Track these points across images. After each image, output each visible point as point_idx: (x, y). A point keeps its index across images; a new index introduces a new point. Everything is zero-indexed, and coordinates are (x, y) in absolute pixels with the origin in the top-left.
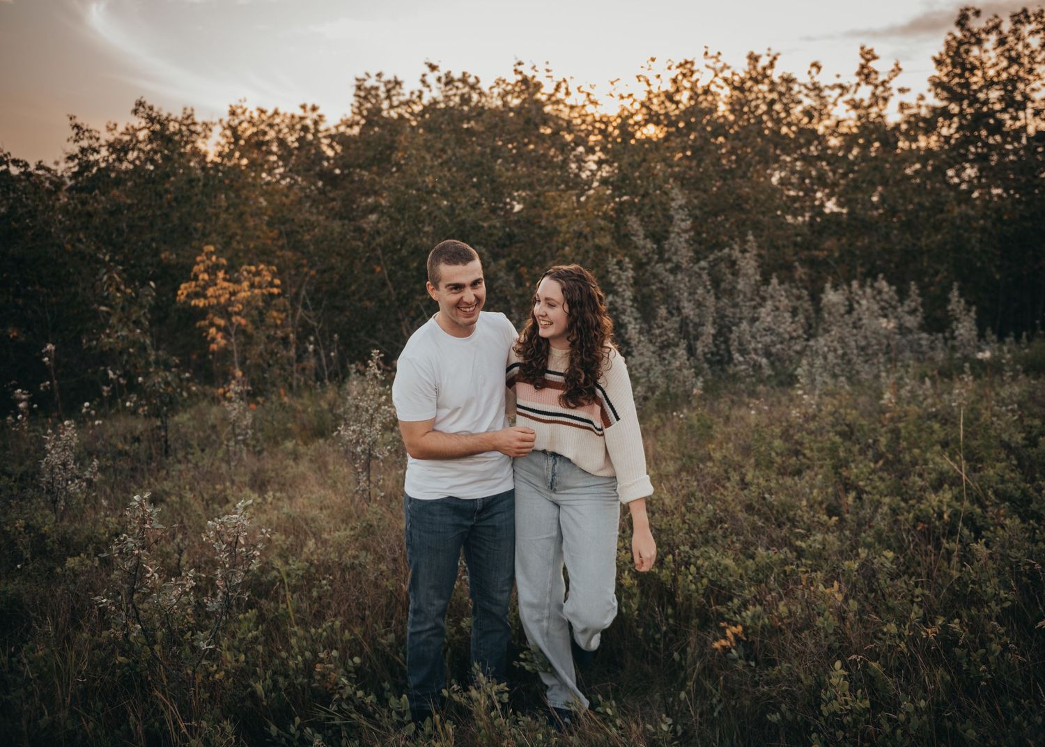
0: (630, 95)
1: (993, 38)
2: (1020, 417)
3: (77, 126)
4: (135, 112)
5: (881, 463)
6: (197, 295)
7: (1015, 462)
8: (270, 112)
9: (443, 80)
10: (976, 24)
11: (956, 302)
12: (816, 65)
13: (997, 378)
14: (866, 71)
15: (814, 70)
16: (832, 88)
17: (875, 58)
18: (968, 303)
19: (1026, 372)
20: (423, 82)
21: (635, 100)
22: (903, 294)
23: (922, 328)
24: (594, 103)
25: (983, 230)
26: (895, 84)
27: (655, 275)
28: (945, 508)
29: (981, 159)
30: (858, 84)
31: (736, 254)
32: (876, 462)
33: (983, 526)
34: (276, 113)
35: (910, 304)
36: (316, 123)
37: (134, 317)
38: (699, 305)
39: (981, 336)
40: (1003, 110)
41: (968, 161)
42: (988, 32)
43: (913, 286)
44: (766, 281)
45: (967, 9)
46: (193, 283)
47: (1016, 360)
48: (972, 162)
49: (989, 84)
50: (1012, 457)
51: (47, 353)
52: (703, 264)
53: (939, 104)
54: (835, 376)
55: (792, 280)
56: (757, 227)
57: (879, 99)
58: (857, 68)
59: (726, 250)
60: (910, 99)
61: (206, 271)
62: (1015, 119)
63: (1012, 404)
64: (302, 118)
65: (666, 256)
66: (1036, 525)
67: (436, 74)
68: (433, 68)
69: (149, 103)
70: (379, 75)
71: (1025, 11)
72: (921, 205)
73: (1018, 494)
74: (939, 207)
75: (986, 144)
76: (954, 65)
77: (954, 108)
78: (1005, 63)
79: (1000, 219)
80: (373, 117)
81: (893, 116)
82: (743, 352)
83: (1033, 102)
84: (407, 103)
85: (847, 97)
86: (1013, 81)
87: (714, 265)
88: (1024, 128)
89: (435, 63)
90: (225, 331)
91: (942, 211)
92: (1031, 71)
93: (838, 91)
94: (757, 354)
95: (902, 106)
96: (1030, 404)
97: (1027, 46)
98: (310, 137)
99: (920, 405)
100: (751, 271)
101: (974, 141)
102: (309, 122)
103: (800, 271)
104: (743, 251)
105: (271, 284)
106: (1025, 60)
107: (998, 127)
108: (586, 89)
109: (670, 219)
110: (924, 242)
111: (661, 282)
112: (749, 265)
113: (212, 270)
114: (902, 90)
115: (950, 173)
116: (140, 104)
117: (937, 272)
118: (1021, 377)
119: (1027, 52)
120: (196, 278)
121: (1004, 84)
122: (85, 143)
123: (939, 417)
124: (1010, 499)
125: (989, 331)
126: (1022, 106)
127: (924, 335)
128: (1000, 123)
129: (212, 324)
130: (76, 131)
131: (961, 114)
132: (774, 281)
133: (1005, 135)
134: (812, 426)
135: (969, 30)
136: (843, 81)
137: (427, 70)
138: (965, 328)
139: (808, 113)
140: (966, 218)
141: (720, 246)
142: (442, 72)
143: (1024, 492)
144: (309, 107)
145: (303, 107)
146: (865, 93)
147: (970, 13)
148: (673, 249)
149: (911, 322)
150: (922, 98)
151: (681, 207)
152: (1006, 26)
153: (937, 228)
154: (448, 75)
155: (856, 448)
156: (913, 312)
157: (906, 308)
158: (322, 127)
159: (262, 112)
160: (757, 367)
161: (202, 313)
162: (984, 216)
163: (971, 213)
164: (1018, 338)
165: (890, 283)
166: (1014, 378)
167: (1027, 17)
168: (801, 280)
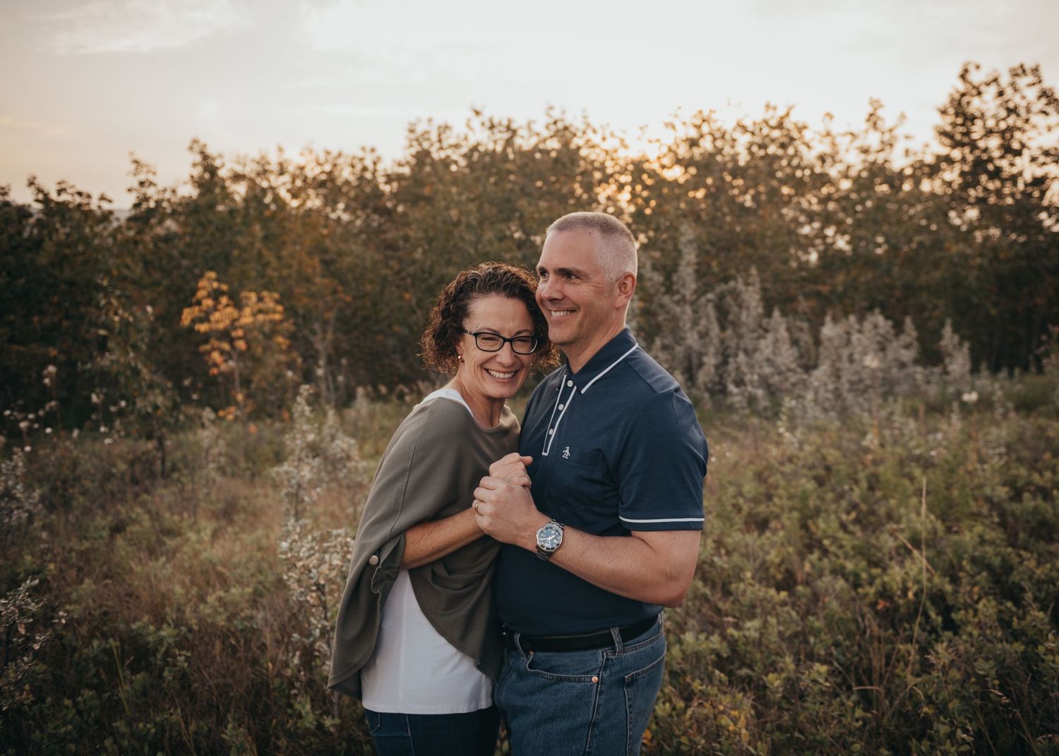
0: (658, 140)
1: (993, 90)
2: (1007, 463)
3: (136, 162)
4: (191, 148)
5: (853, 515)
6: (201, 320)
7: (996, 519)
8: (335, 153)
9: (488, 124)
10: (976, 77)
11: (949, 338)
12: (830, 116)
13: (988, 415)
14: (874, 119)
15: (827, 119)
16: (844, 135)
17: (881, 106)
18: (963, 338)
19: (1017, 409)
20: (468, 126)
21: (662, 145)
22: (898, 328)
23: (917, 362)
24: (626, 147)
25: (981, 267)
26: (900, 132)
27: (662, 306)
28: (910, 584)
29: (981, 201)
30: (866, 131)
31: (741, 286)
32: (848, 513)
33: (953, 606)
34: (340, 155)
35: (904, 339)
36: (375, 163)
37: (131, 341)
38: (704, 335)
39: (975, 370)
40: (1002, 157)
41: (969, 204)
42: (988, 84)
43: (908, 321)
44: (768, 314)
45: (968, 63)
46: (196, 309)
47: (1008, 396)
48: (972, 205)
49: (989, 133)
50: (994, 514)
51: (49, 375)
52: (710, 296)
53: (944, 151)
54: (825, 410)
55: (795, 312)
56: (763, 263)
57: (888, 145)
58: (866, 116)
59: (732, 284)
60: (915, 145)
61: (209, 296)
62: (1012, 165)
63: (999, 446)
64: (362, 159)
65: (675, 288)
66: (1014, 609)
67: (480, 119)
68: (477, 113)
69: (202, 141)
70: (430, 120)
71: (1022, 66)
72: (921, 244)
73: (997, 562)
74: (938, 244)
75: (986, 189)
76: (957, 115)
77: (956, 154)
78: (1003, 113)
79: (996, 258)
80: (422, 157)
81: (898, 162)
82: (739, 383)
83: (1029, 149)
84: (457, 146)
85: (858, 143)
86: (1011, 129)
87: (721, 297)
88: (1020, 174)
89: (479, 109)
90: (227, 355)
91: (941, 249)
92: (1027, 121)
93: (849, 138)
94: (753, 387)
95: (907, 152)
96: (1019, 446)
97: (1023, 97)
98: (368, 175)
99: (905, 446)
100: (754, 304)
101: (974, 184)
102: (369, 163)
103: (803, 305)
104: (747, 284)
105: (275, 312)
106: (1022, 112)
107: (996, 174)
108: (619, 134)
109: (679, 253)
110: (923, 279)
111: (667, 313)
112: (752, 298)
113: (216, 295)
114: (907, 137)
115: (952, 214)
116: (195, 141)
117: (935, 307)
118: (1012, 415)
119: (1023, 104)
120: (199, 303)
121: (1003, 133)
122: (142, 177)
123: (922, 462)
124: (989, 568)
125: (984, 366)
126: (1018, 153)
127: (919, 369)
128: (998, 170)
129: (214, 349)
130: (134, 166)
131: (964, 160)
132: (777, 314)
133: (1003, 181)
134: (788, 468)
135: (970, 83)
136: (854, 129)
137: (472, 114)
138: (959, 364)
139: (822, 159)
140: (964, 256)
141: (726, 279)
142: (485, 117)
143: (1005, 560)
144: (368, 148)
145: (363, 149)
146: (873, 140)
147: (972, 68)
148: (681, 282)
149: (907, 355)
150: (927, 146)
151: (690, 242)
152: (1005, 80)
153: (936, 265)
154: (491, 121)
155: (830, 496)
156: (907, 347)
157: (901, 343)
158: (380, 167)
159: (328, 153)
160: (752, 400)
161: (206, 338)
162: (981, 255)
163: (969, 251)
164: (1011, 374)
165: (887, 317)
166: (1005, 416)
167: (1024, 71)
168: (805, 313)
